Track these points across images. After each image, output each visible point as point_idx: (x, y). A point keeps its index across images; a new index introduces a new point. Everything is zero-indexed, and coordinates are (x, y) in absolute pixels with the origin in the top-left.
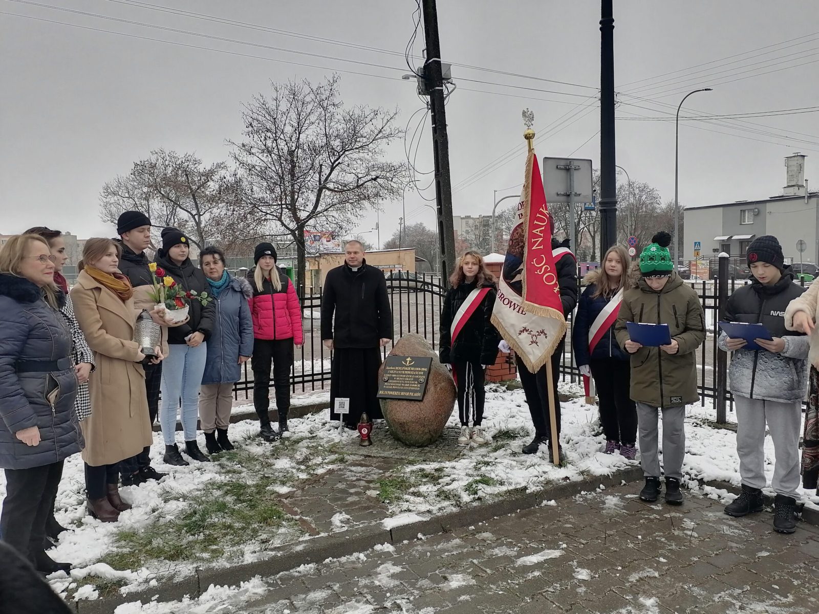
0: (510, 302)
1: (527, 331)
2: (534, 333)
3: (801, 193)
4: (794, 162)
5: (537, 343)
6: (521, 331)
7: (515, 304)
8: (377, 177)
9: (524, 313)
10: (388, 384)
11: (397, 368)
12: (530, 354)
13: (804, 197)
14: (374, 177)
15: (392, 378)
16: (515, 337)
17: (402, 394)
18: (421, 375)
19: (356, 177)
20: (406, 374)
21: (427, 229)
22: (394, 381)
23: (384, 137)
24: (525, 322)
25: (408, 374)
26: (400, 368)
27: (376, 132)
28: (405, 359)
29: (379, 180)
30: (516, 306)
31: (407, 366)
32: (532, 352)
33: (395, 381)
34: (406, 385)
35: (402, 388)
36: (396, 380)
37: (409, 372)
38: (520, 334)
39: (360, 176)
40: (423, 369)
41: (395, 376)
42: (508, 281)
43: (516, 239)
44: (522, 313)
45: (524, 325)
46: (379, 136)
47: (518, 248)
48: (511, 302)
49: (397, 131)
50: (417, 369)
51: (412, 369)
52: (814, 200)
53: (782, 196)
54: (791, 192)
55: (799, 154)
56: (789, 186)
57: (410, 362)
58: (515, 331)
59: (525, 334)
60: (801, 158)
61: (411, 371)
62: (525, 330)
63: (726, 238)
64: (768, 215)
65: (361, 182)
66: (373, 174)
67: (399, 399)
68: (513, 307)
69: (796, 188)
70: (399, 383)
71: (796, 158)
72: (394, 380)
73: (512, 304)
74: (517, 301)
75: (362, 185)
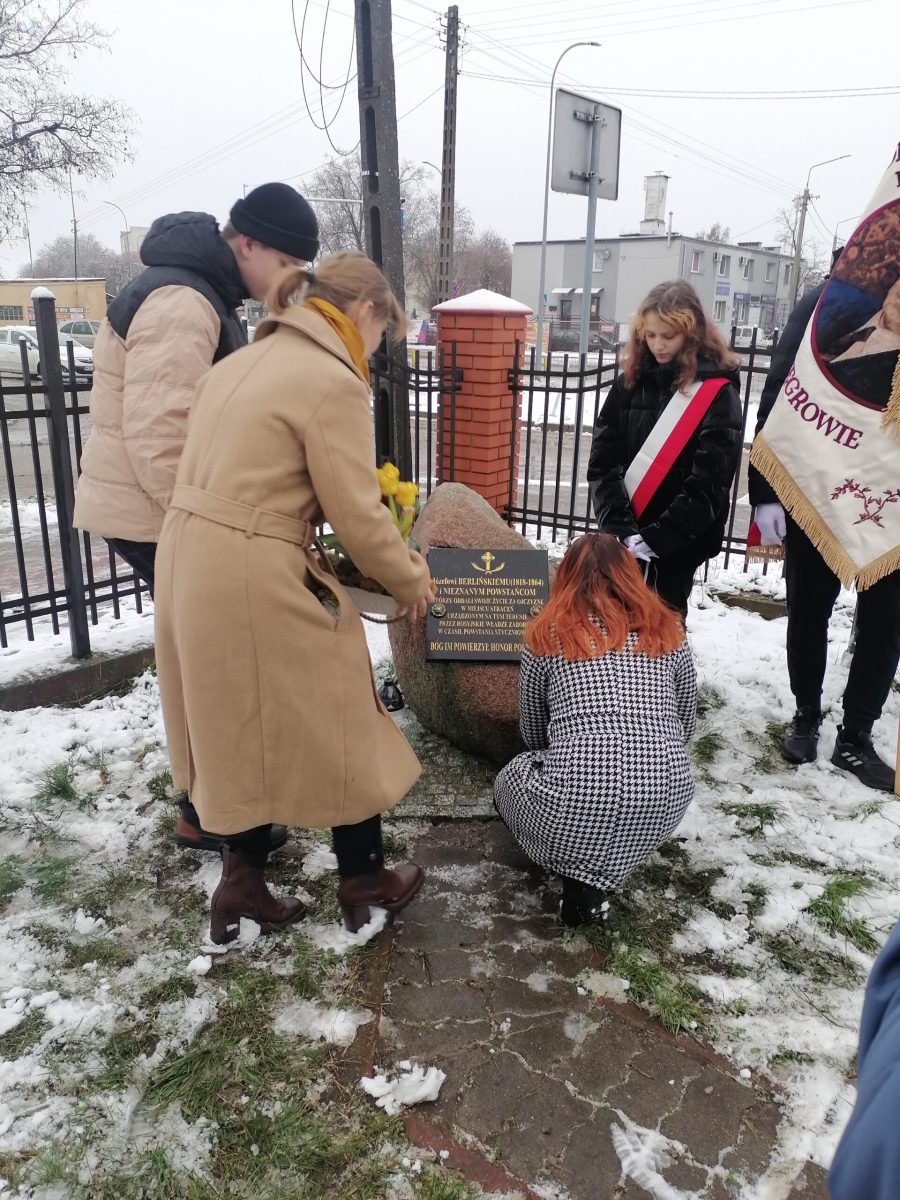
0: (819, 414)
1: (852, 489)
2: (876, 493)
3: (663, 231)
4: (656, 185)
5: (877, 519)
6: (839, 489)
7: (831, 420)
8: (57, 126)
9: (852, 443)
10: (448, 623)
11: (462, 581)
12: (854, 545)
13: (666, 238)
14: (50, 124)
15: (456, 608)
16: (817, 503)
17: (494, 647)
18: (531, 597)
19: (10, 121)
20: (490, 596)
21: (103, 247)
22: (462, 616)
23: (64, 41)
24: (853, 467)
25: (496, 596)
26: (470, 581)
27: (46, 25)
28: (477, 555)
29: (61, 133)
30: (834, 424)
31: (489, 576)
32: (858, 540)
33: (467, 616)
34: (499, 624)
35: (488, 632)
36: (467, 611)
37: (498, 591)
38: (835, 496)
39: (18, 118)
40: (534, 582)
41: (462, 601)
42: (824, 357)
43: (876, 243)
44: (847, 444)
45: (849, 474)
46: (53, 36)
47: (878, 270)
48: (823, 414)
49: (91, 32)
50: (518, 582)
51: (504, 582)
52: (678, 243)
53: (638, 235)
54: (650, 229)
55: (662, 174)
56: (647, 221)
57: (494, 565)
58: (823, 488)
59: (848, 497)
60: (663, 180)
61: (501, 587)
62: (850, 485)
63: (567, 291)
64: (621, 260)
65: (22, 132)
66: (48, 119)
67: (486, 662)
68: (824, 428)
69: (656, 224)
70: (479, 620)
71: (658, 180)
72: (461, 612)
73: (826, 418)
74: (840, 411)
75: (26, 138)
